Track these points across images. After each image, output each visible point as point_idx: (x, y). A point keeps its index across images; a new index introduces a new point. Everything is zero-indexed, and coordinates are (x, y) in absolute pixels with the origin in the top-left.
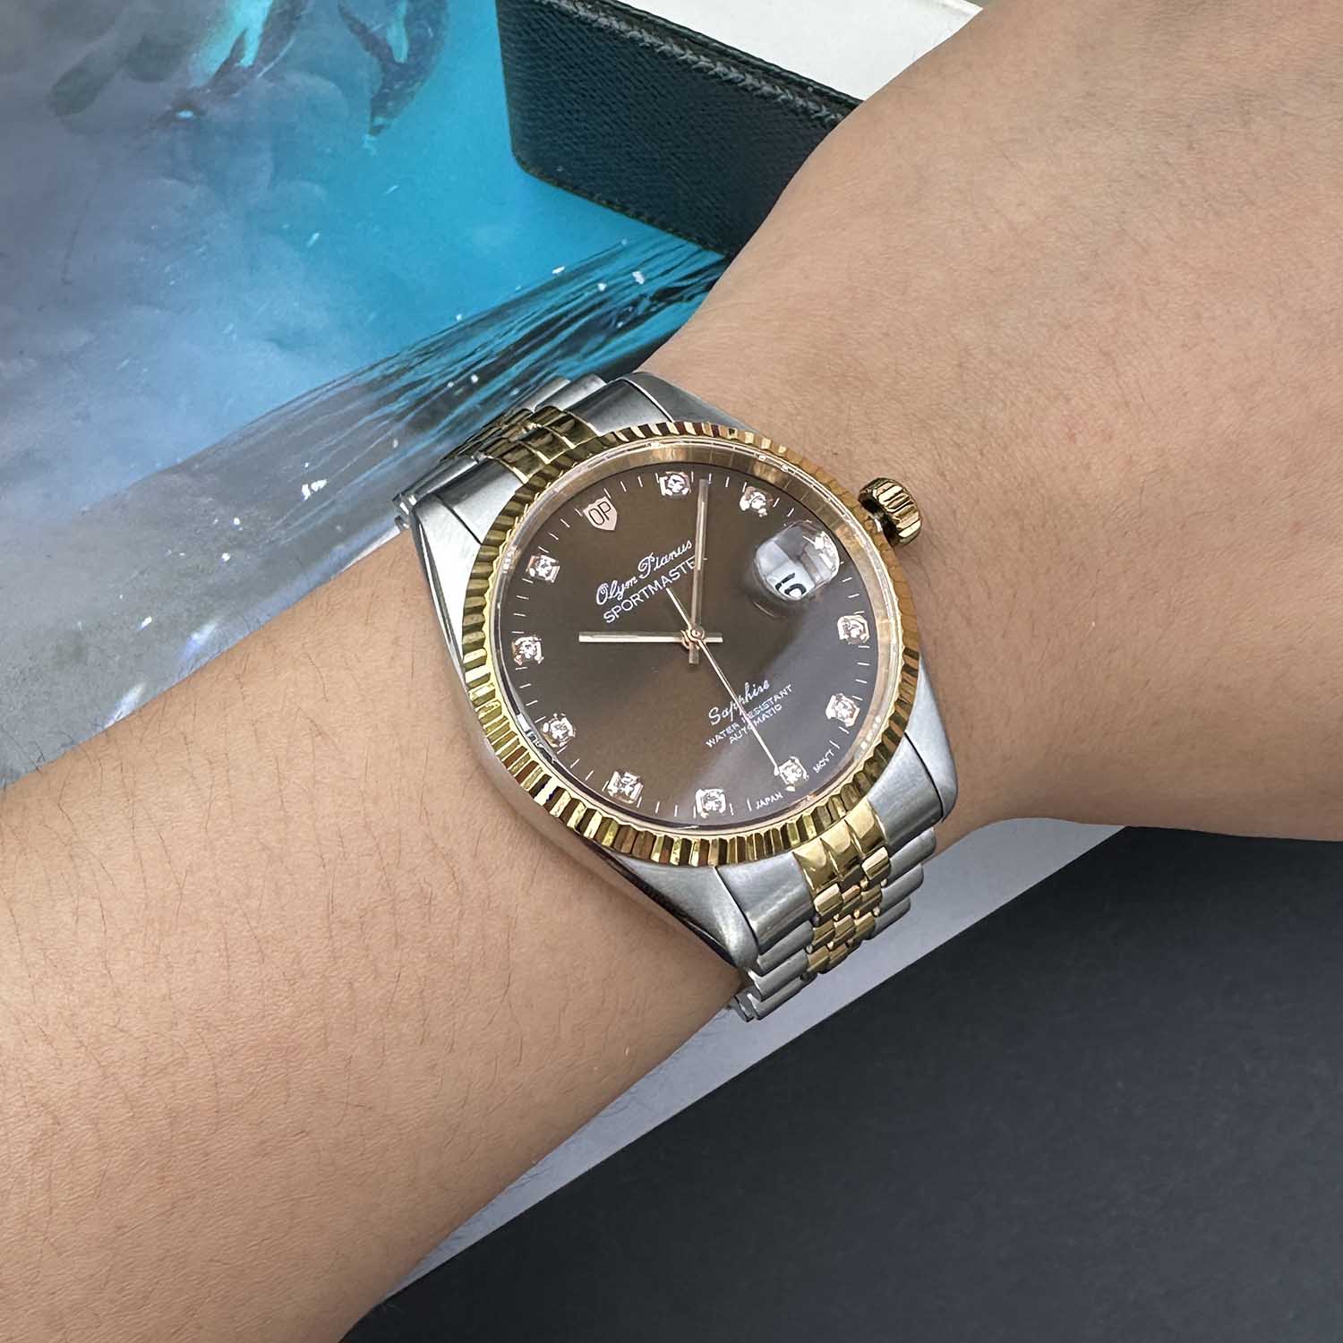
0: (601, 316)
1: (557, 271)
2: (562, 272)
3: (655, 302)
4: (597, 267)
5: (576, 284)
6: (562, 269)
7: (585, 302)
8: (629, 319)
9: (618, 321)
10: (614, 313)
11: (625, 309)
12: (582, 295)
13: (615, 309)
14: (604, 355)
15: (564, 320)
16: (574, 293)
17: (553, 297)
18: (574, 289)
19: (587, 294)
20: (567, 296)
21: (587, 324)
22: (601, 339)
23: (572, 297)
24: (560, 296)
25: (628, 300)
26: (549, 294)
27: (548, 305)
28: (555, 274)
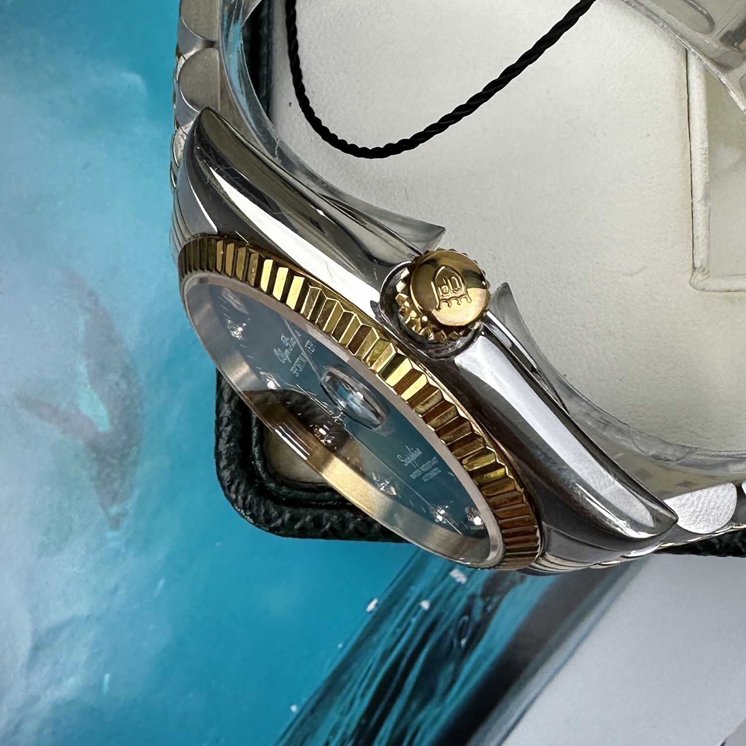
0: (440, 641)
1: (371, 607)
2: (377, 605)
3: (488, 599)
4: (411, 583)
5: (397, 615)
6: (375, 602)
7: (416, 630)
8: (470, 632)
9: (460, 640)
10: (451, 632)
11: (461, 621)
12: (409, 624)
13: (450, 627)
14: (462, 687)
15: (404, 663)
16: (399, 626)
17: (379, 641)
18: (397, 621)
19: (414, 620)
20: (394, 632)
21: (429, 656)
22: (451, 668)
23: (399, 631)
24: (387, 636)
25: (459, 608)
26: (375, 638)
27: (379, 651)
28: (371, 612)
